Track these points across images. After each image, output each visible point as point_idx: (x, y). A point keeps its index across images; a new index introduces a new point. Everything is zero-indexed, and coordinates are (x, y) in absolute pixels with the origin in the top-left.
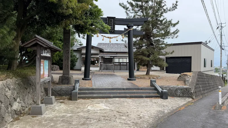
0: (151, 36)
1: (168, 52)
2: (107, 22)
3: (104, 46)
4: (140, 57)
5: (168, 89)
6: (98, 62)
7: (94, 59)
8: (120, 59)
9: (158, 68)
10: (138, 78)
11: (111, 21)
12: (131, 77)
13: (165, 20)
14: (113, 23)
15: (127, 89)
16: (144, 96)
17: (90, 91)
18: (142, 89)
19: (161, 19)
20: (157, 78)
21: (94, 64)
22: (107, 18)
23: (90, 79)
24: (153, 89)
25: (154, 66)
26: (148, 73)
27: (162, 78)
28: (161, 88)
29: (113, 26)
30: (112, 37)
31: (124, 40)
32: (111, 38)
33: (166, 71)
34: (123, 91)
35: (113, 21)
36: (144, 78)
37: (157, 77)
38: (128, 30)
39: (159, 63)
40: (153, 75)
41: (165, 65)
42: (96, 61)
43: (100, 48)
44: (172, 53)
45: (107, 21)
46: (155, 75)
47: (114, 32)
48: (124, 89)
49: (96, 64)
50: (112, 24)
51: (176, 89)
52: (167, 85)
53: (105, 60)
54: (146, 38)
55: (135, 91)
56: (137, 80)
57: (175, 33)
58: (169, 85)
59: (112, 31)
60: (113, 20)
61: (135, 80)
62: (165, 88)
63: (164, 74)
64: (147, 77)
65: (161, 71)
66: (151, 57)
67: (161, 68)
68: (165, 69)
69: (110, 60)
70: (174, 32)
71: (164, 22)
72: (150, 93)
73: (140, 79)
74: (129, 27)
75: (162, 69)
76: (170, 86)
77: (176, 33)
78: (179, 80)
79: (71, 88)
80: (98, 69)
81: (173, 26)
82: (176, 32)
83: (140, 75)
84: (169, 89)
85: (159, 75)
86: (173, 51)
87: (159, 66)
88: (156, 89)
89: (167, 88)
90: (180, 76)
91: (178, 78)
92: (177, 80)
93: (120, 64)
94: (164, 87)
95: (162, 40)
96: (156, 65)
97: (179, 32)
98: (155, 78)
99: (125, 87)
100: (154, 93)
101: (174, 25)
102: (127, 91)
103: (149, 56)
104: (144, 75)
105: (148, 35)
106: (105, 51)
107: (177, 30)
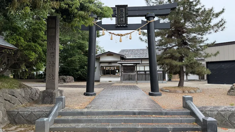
0: (184, 32)
1: (210, 54)
2: (117, 13)
3: (127, 52)
4: (167, 61)
5: (216, 113)
6: (119, 71)
7: (114, 68)
8: (145, 67)
9: (196, 77)
10: (166, 92)
11: (122, 11)
12: (154, 90)
13: (203, 9)
14: (124, 14)
15: (140, 113)
16: (171, 128)
17: (76, 117)
18: (166, 114)
19: (197, 7)
20: (195, 92)
21: (114, 74)
22: (116, 8)
23: (95, 94)
24: (187, 114)
25: (189, 74)
26: (181, 84)
27: (203, 91)
28: (201, 111)
29: (124, 18)
30: (124, 34)
31: (143, 39)
32: (122, 35)
33: (207, 82)
34: (132, 118)
35: (124, 11)
36: (175, 92)
37: (195, 90)
38: (147, 22)
39: (196, 69)
40: (189, 86)
41: (207, 72)
42: (116, 70)
43: (122, 55)
44: (215, 55)
45: (116, 11)
46: (192, 86)
47: (126, 26)
48: (134, 113)
49: (116, 74)
50: (124, 16)
51: (230, 112)
52: (213, 105)
53: (126, 68)
54: (176, 35)
55: (153, 117)
56: (164, 95)
57: (219, 25)
58: (216, 105)
59: (124, 25)
60: (124, 9)
61: (160, 95)
62: (210, 111)
63: (205, 85)
64: (179, 90)
65: (200, 81)
66: (185, 61)
67: (200, 77)
68: (205, 78)
69: (132, 68)
70: (218, 23)
71: (200, 11)
72: (181, 121)
73: (168, 93)
74: (148, 18)
75: (202, 78)
76: (218, 107)
77: (221, 26)
78: (232, 95)
79: (47, 111)
80: (119, 79)
81: (214, 16)
82: (221, 23)
83: (169, 87)
84: (218, 114)
85: (198, 87)
86: (218, 52)
87: (198, 74)
88: (193, 114)
89: (214, 111)
90: (232, 89)
91: (229, 91)
92: (228, 94)
93: (146, 73)
94: (209, 109)
95: (200, 36)
96: (193, 73)
97: (225, 23)
98: (192, 91)
99: (136, 110)
100: (189, 121)
101: (217, 15)
102: (139, 117)
103: (181, 59)
104: (175, 87)
105: (179, 31)
106: (127, 58)
107: (222, 20)
